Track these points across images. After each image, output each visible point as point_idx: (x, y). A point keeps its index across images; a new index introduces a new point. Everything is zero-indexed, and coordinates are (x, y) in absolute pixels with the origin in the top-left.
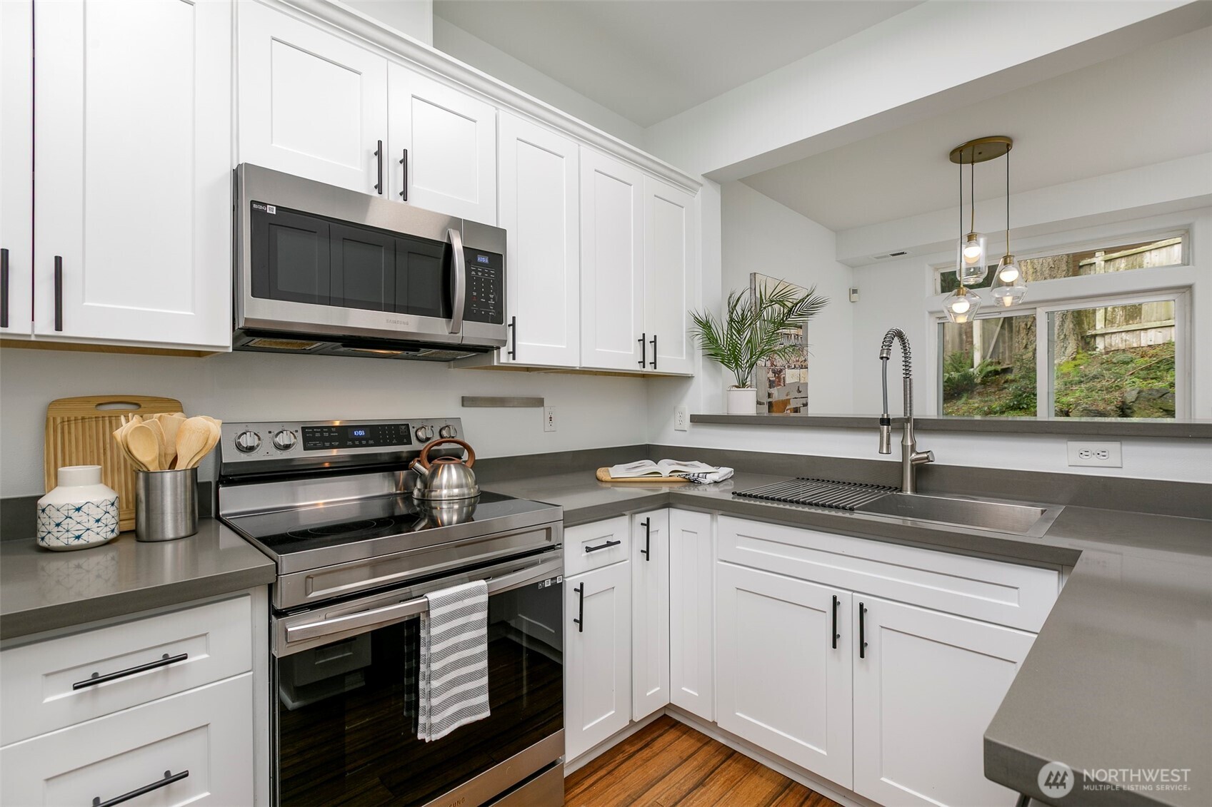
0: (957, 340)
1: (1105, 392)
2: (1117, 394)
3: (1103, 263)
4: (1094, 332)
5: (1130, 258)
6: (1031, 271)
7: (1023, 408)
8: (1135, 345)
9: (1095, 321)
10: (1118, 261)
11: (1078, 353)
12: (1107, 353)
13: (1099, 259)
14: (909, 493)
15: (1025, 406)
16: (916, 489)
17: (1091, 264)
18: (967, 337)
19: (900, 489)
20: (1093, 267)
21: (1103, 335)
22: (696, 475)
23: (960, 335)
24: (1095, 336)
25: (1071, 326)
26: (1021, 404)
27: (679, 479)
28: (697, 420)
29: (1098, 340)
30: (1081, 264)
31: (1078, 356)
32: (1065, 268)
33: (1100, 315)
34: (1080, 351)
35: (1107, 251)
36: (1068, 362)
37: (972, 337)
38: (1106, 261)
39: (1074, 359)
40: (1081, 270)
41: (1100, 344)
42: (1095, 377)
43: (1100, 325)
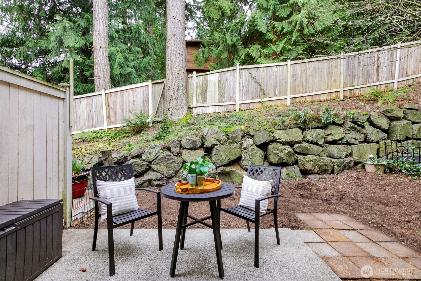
0: (142, 104)
1: (195, 130)
2: (200, 131)
3: (195, 77)
4: (192, 106)
5: (204, 76)
6: (171, 73)
7: (162, 138)
8: (205, 113)
9: (193, 101)
10: (200, 77)
12: (197, 115)
13: (194, 75)
15: (163, 137)
18: (146, 103)
20: (192, 78)
21: (195, 107)
23: (144, 102)
24: (193, 108)
26: (161, 136)
31: (188, 116)
32: (183, 75)
34: (188, 114)
35: (197, 71)
36: (184, 118)
37: (148, 103)
38: (197, 76)
39: (186, 117)
41: (195, 111)
42: (192, 124)
43: (194, 103)
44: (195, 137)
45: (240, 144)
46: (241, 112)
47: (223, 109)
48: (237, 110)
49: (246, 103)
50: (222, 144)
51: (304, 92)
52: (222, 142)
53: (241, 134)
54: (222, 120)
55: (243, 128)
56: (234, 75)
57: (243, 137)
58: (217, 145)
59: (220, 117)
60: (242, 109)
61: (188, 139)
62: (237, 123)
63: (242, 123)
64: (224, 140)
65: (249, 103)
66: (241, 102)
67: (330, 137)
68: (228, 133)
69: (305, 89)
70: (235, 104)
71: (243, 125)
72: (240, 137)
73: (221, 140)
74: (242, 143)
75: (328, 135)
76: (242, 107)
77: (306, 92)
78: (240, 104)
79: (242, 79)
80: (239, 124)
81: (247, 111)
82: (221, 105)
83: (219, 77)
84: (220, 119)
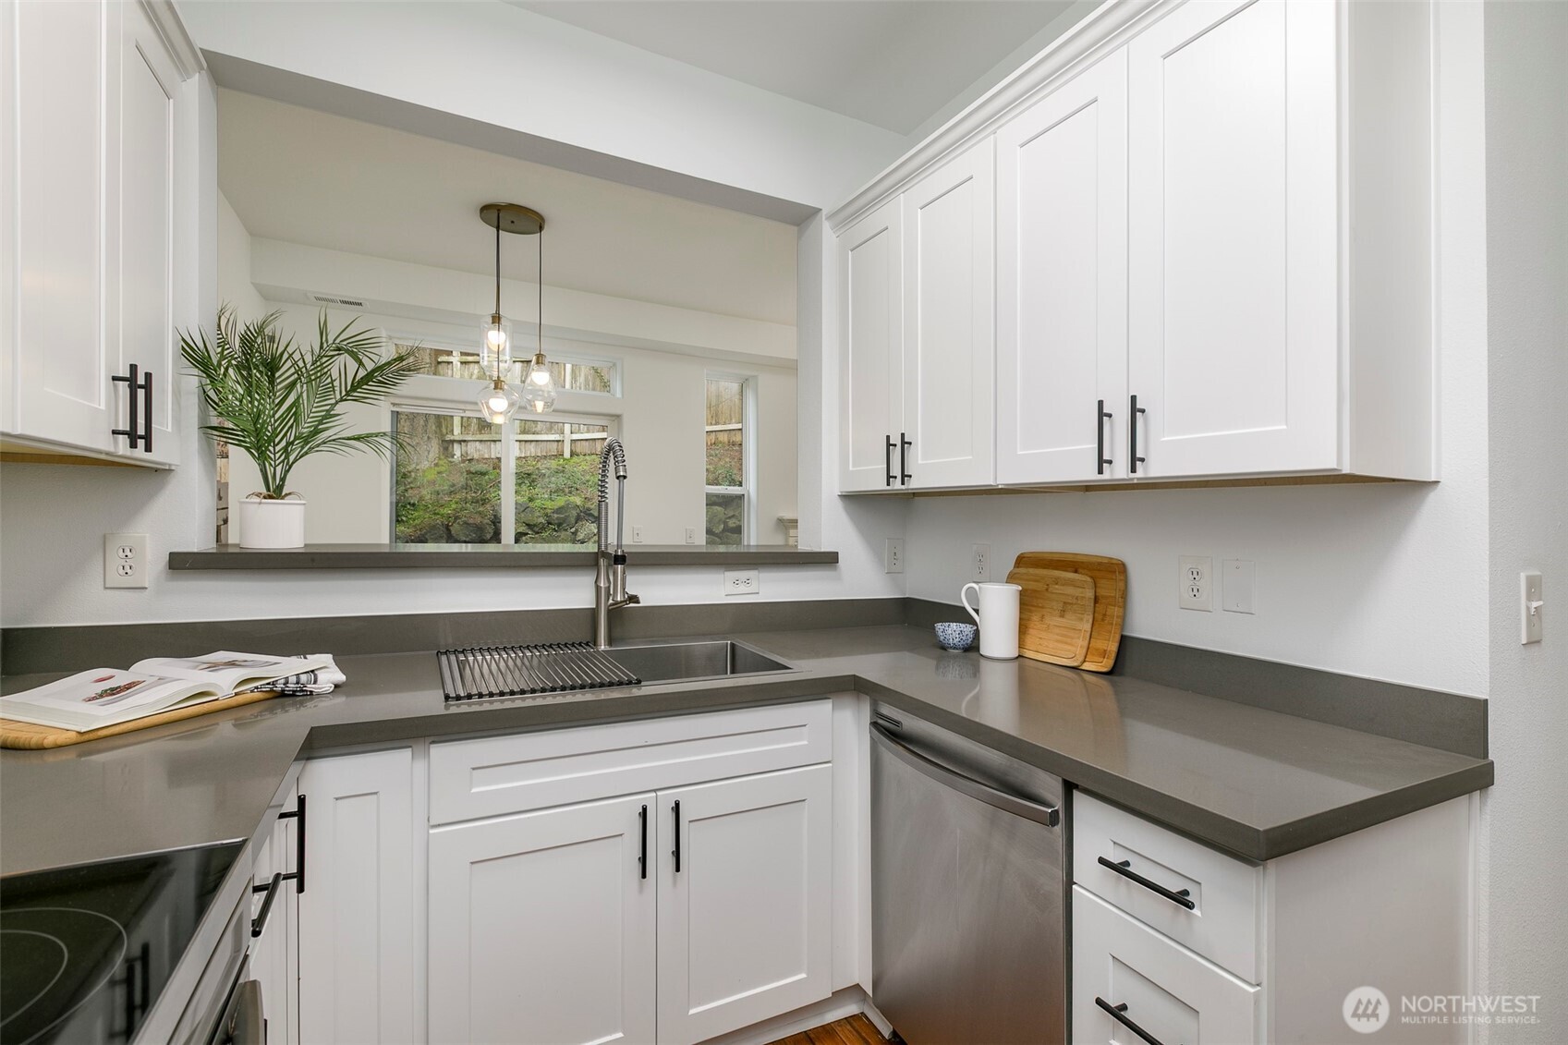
3: (459, 364)
4: (452, 438)
8: (486, 456)
9: (452, 425)
10: (472, 365)
11: (440, 459)
12: (463, 461)
13: (456, 359)
14: (603, 647)
15: (404, 519)
16: (610, 641)
17: (449, 363)
19: (595, 643)
20: (450, 366)
21: (460, 442)
22: (293, 679)
24: (453, 442)
25: (434, 427)
27: (257, 695)
28: (181, 563)
29: (456, 446)
30: (439, 360)
31: (441, 462)
33: (457, 421)
34: (442, 457)
35: (463, 354)
36: (431, 468)
38: (462, 363)
39: (436, 465)
40: (440, 366)
41: (457, 450)
43: (457, 430)
44: (482, 520)
45: (573, 533)
46: (575, 459)
47: (533, 450)
48: (567, 454)
49: (586, 440)
50: (537, 533)
51: (714, 422)
52: (536, 529)
53: (574, 513)
54: (533, 481)
55: (578, 500)
56: (560, 372)
57: (578, 519)
58: (528, 534)
59: (529, 474)
60: (578, 451)
61: (465, 523)
62: (567, 490)
63: (577, 489)
64: (541, 526)
65: (595, 439)
66: (575, 437)
67: (734, 520)
68: (549, 511)
69: (716, 415)
70: (561, 439)
71: (579, 495)
72: (573, 520)
73: (535, 525)
74: (577, 531)
75: (730, 518)
76: (579, 448)
77: (717, 423)
78: (573, 441)
79: (578, 384)
80: (570, 493)
81: (587, 457)
82: (526, 441)
83: (522, 372)
84: (527, 478)
